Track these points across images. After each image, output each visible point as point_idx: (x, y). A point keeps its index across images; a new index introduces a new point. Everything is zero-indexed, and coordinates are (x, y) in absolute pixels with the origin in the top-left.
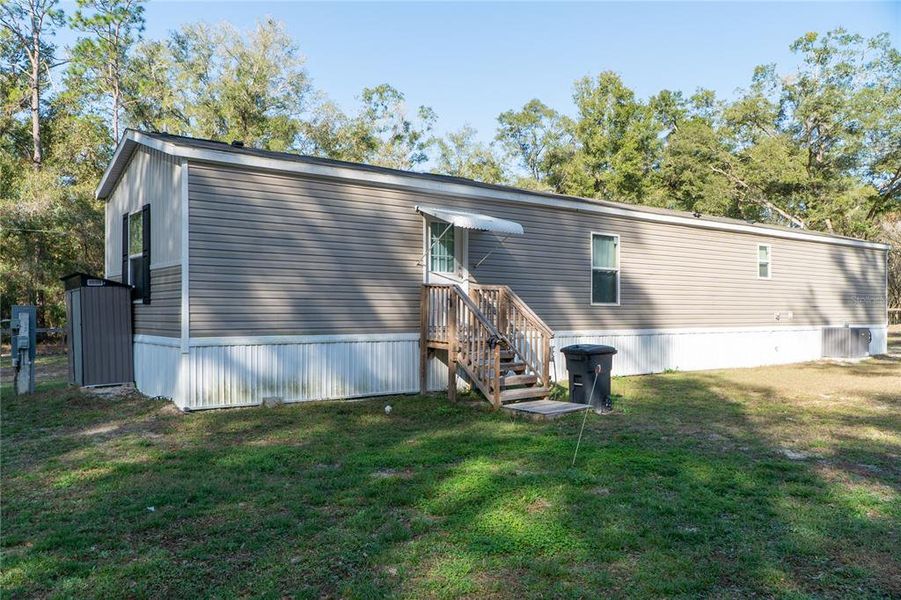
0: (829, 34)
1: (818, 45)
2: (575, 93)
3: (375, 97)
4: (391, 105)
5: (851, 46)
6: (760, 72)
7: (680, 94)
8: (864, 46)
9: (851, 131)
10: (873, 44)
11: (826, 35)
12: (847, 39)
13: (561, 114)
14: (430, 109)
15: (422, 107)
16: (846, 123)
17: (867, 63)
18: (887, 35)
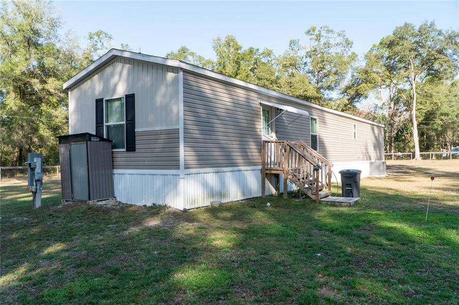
0: (321, 28)
1: (317, 32)
2: (213, 45)
3: (96, 38)
4: (105, 41)
5: (330, 35)
6: (292, 43)
7: (258, 50)
8: (335, 35)
9: (336, 73)
10: (339, 35)
11: (320, 29)
12: (329, 31)
13: (198, 54)
14: (127, 45)
15: (122, 45)
16: (334, 69)
17: (336, 43)
18: (344, 31)
